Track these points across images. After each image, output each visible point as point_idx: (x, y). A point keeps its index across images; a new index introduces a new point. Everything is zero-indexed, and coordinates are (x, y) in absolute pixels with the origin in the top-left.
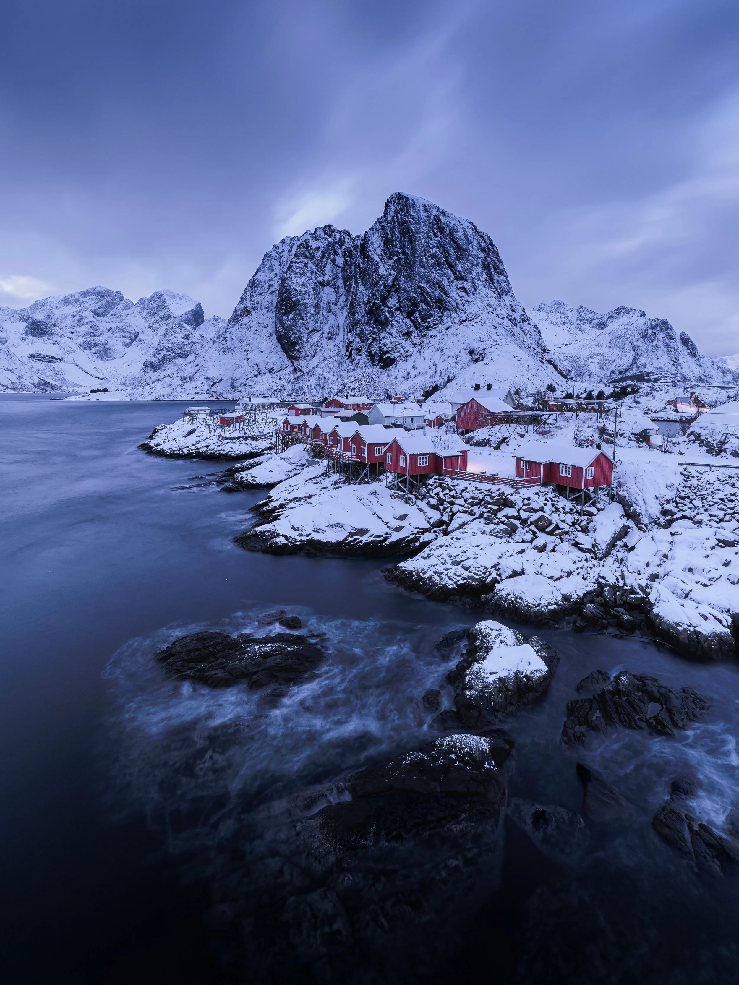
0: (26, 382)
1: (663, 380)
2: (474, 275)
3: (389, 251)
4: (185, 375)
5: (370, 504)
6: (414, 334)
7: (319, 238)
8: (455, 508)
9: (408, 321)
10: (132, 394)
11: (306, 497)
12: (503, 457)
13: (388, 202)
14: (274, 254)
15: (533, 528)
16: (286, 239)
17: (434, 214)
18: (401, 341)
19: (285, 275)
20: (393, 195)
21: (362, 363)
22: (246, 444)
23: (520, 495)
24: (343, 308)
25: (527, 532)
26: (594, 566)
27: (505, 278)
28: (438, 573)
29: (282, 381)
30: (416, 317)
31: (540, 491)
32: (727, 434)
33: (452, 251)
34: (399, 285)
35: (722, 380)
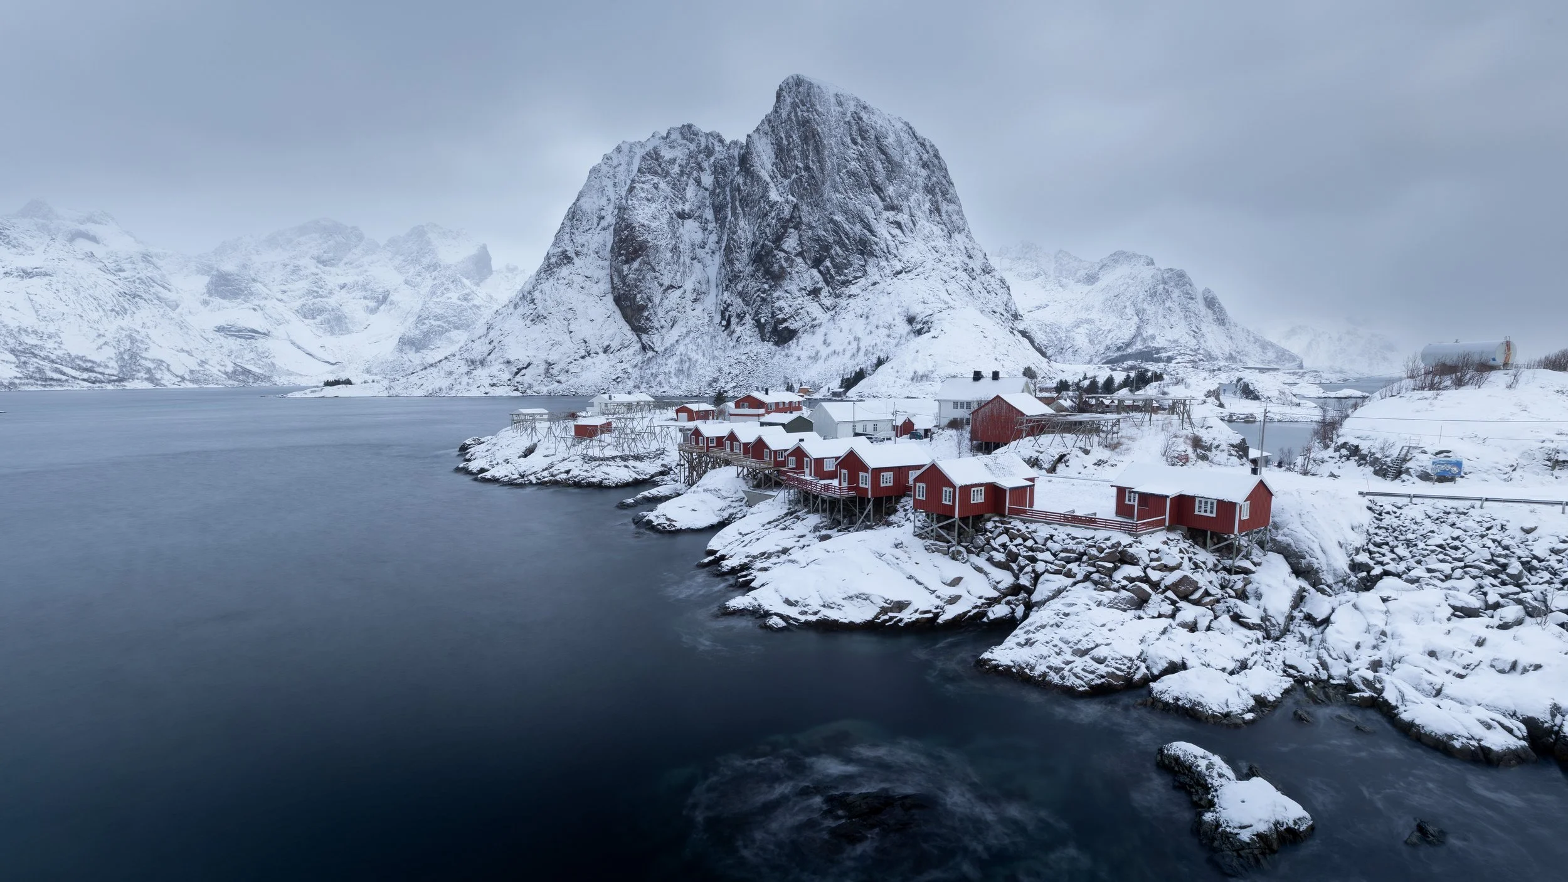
0: (214, 369)
1: (1179, 359)
2: (912, 203)
3: (785, 165)
4: (472, 357)
5: (898, 561)
6: (824, 293)
7: (675, 145)
8: (1040, 567)
9: (815, 272)
10: (390, 387)
11: (778, 552)
12: (1073, 485)
13: (781, 89)
14: (605, 169)
15: (1170, 594)
16: (622, 145)
17: (852, 109)
18: (805, 302)
19: (624, 201)
20: (788, 79)
21: (745, 337)
22: (626, 466)
23: (1143, 545)
24: (713, 253)
25: (1163, 601)
26: (1272, 649)
27: (957, 208)
28: (1056, 668)
29: (624, 366)
30: (827, 267)
31: (1168, 539)
32: (1410, 447)
33: (879, 166)
34: (800, 217)
35: (1261, 358)
